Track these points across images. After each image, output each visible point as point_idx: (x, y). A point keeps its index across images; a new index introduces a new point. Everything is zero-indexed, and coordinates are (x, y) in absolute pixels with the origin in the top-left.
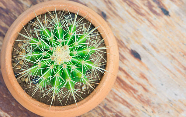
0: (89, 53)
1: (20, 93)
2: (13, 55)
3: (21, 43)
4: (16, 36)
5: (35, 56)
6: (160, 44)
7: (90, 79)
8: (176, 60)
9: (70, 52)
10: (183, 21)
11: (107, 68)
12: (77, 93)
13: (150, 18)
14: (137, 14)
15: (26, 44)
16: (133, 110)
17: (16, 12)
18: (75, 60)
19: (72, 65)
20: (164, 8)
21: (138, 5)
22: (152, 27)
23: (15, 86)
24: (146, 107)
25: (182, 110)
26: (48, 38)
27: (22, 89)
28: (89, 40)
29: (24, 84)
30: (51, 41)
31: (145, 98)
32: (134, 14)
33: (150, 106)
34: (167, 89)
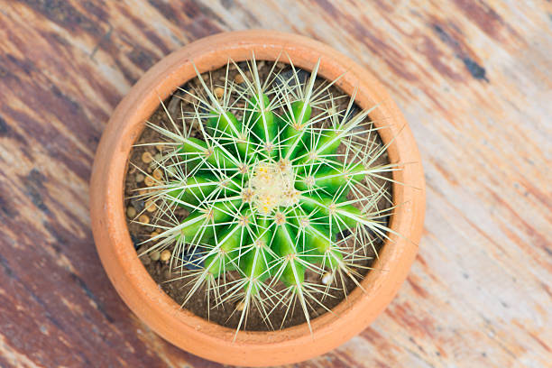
0: (349, 183)
1: (146, 294)
2: (129, 184)
3: (149, 151)
4: (138, 132)
5: (196, 190)
6: (459, 160)
7: (349, 255)
8: (507, 206)
9: (297, 178)
10: (524, 95)
11: (394, 224)
12: (312, 294)
13: (433, 86)
14: (396, 77)
15: (170, 156)
16: (383, 347)
17: (53, 68)
18: (311, 201)
19: (301, 216)
20: (472, 59)
21: (400, 51)
22: (437, 113)
23: (133, 272)
24: (418, 340)
25: (523, 349)
26: (234, 139)
27: (152, 281)
28: (348, 144)
29: (158, 267)
30: (242, 146)
31: (416, 314)
32: (387, 75)
33: (431, 336)
34: (479, 288)
